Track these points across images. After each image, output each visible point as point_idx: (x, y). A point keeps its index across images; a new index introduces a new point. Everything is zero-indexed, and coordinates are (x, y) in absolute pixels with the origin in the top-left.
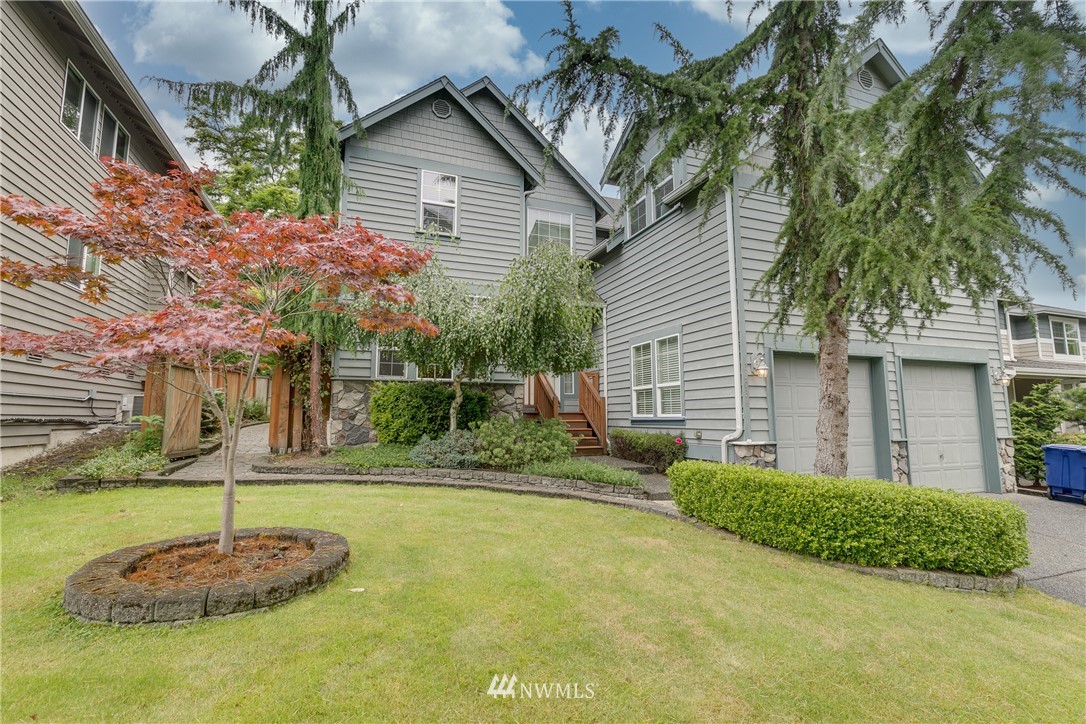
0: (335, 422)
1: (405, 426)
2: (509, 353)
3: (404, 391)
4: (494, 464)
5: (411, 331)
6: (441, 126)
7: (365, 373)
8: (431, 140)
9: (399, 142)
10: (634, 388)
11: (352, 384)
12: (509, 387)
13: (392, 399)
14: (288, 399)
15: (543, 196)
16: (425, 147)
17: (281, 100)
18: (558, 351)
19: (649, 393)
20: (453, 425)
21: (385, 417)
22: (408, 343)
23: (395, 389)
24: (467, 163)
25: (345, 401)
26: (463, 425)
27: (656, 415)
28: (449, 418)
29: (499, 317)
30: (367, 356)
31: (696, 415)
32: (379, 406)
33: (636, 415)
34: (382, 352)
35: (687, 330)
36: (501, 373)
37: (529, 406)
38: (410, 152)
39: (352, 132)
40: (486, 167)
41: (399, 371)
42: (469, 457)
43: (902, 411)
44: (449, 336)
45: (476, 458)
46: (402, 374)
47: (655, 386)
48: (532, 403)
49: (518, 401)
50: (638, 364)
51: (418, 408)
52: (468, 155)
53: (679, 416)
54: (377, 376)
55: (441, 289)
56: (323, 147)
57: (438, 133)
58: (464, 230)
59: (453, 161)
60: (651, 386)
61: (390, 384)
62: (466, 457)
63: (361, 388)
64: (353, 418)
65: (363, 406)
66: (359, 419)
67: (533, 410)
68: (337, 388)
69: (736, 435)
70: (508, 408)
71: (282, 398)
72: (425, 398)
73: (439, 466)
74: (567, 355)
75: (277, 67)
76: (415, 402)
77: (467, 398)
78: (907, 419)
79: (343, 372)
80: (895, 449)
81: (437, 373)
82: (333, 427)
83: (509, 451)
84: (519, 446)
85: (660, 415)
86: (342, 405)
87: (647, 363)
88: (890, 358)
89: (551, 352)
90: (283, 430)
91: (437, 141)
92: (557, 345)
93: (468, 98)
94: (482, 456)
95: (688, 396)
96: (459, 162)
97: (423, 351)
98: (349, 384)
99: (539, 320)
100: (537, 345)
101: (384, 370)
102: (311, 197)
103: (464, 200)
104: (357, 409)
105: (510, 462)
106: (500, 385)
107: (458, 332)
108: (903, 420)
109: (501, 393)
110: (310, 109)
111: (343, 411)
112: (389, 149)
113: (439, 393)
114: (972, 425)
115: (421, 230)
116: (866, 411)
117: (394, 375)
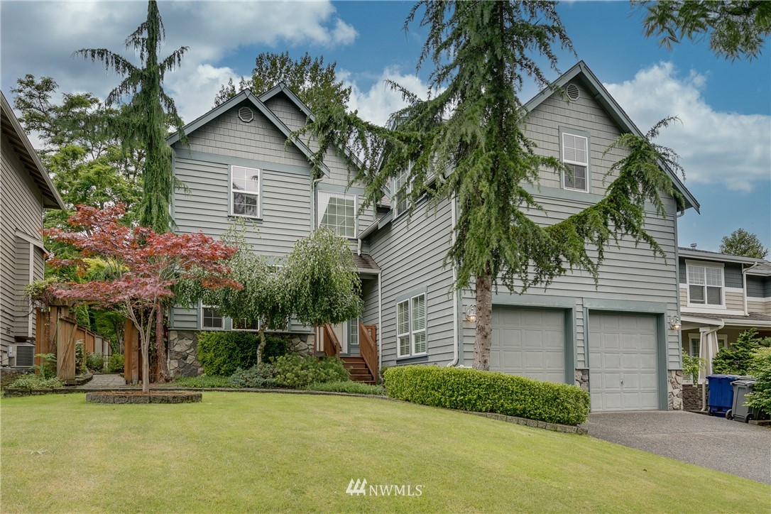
0: (172, 361)
1: (224, 363)
2: (296, 307)
3: (223, 338)
4: (287, 384)
5: (227, 291)
6: (245, 129)
7: (194, 325)
8: (237, 141)
9: (213, 144)
10: (398, 336)
11: (184, 334)
12: (303, 336)
13: (214, 343)
14: (137, 344)
15: (331, 181)
16: (233, 147)
17: (128, 124)
18: (330, 305)
19: (408, 338)
20: (259, 360)
21: (209, 356)
22: (225, 301)
23: (216, 336)
24: (267, 159)
25: (180, 346)
26: (266, 360)
27: (411, 355)
28: (256, 358)
29: (287, 281)
30: (194, 312)
31: (434, 351)
32: (204, 348)
33: (400, 356)
34: (205, 309)
35: (430, 289)
36: (294, 324)
37: (320, 352)
38: (221, 152)
39: (177, 138)
40: (283, 161)
41: (219, 324)
42: (270, 380)
43: (586, 348)
44: (254, 295)
45: (274, 380)
46: (221, 326)
47: (411, 333)
48: (322, 350)
49: (310, 347)
50: (401, 317)
51: (234, 349)
52: (267, 152)
53: (424, 353)
54: (202, 327)
55: (248, 262)
56: (159, 156)
57: (243, 135)
58: (266, 213)
59: (256, 157)
60: (408, 333)
61: (212, 333)
62: (268, 380)
63: (190, 336)
64: (185, 358)
65: (193, 349)
66: (190, 360)
67: (323, 355)
68: (173, 336)
69: (454, 362)
70: (302, 352)
71: (133, 343)
72: (238, 343)
73: (249, 387)
74: (336, 307)
75: (121, 93)
76: (232, 345)
77: (269, 344)
78: (590, 354)
79: (176, 325)
80: (578, 375)
81: (247, 325)
82: (172, 365)
83: (297, 376)
84: (304, 372)
85: (414, 354)
86: (177, 349)
87: (407, 315)
88: (580, 309)
89: (325, 306)
90: (135, 367)
91: (243, 141)
92: (330, 301)
93: (264, 103)
94: (279, 379)
95: (430, 338)
96: (261, 158)
97: (235, 307)
98: (182, 333)
99: (315, 283)
100: (315, 301)
101: (207, 323)
102: (153, 195)
103: (265, 189)
104: (188, 352)
105: (298, 382)
106: (296, 334)
107: (260, 292)
108: (587, 354)
109: (297, 340)
110: (148, 128)
111: (178, 353)
112: (205, 150)
113: (248, 339)
114: (652, 361)
115: (232, 214)
116: (559, 348)
117: (214, 326)
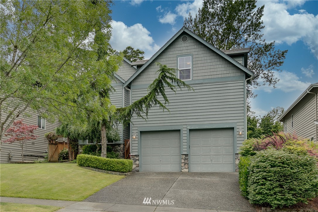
12: (119, 145)
43: (188, 145)
49: (121, 149)
68: (79, 147)
70: (119, 151)
79: (80, 143)
80: (183, 157)
86: (80, 151)
88: (185, 129)
98: (82, 146)
108: (188, 148)
109: (117, 146)
114: (231, 149)
116: (178, 146)
117: (91, 143)
